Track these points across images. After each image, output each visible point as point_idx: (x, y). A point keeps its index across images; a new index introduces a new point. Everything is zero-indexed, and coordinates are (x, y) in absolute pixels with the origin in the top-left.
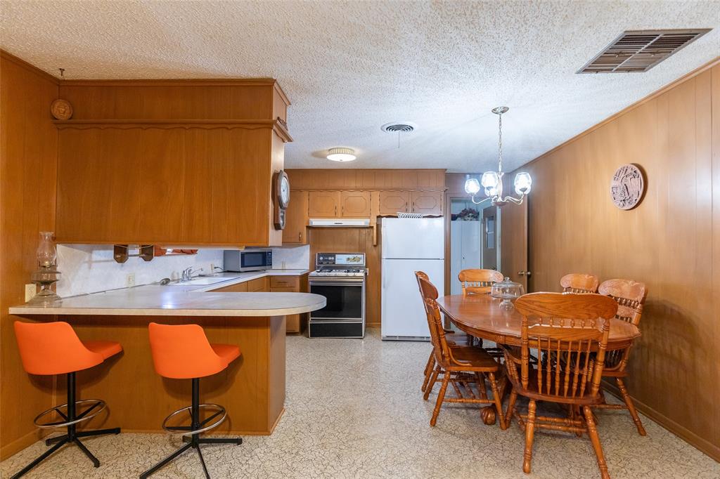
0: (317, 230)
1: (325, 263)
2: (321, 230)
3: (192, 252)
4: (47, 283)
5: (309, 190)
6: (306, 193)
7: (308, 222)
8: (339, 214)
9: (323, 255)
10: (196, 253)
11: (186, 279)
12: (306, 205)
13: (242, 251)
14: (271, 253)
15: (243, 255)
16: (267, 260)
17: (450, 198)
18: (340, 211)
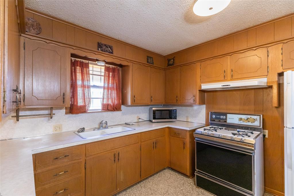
1: (216, 120)
5: (200, 61)
6: (198, 64)
7: (201, 86)
8: (229, 77)
9: (215, 113)
10: (121, 110)
11: (101, 128)
12: (198, 72)
13: (153, 109)
14: (176, 110)
15: (154, 112)
16: (171, 115)
18: (230, 73)
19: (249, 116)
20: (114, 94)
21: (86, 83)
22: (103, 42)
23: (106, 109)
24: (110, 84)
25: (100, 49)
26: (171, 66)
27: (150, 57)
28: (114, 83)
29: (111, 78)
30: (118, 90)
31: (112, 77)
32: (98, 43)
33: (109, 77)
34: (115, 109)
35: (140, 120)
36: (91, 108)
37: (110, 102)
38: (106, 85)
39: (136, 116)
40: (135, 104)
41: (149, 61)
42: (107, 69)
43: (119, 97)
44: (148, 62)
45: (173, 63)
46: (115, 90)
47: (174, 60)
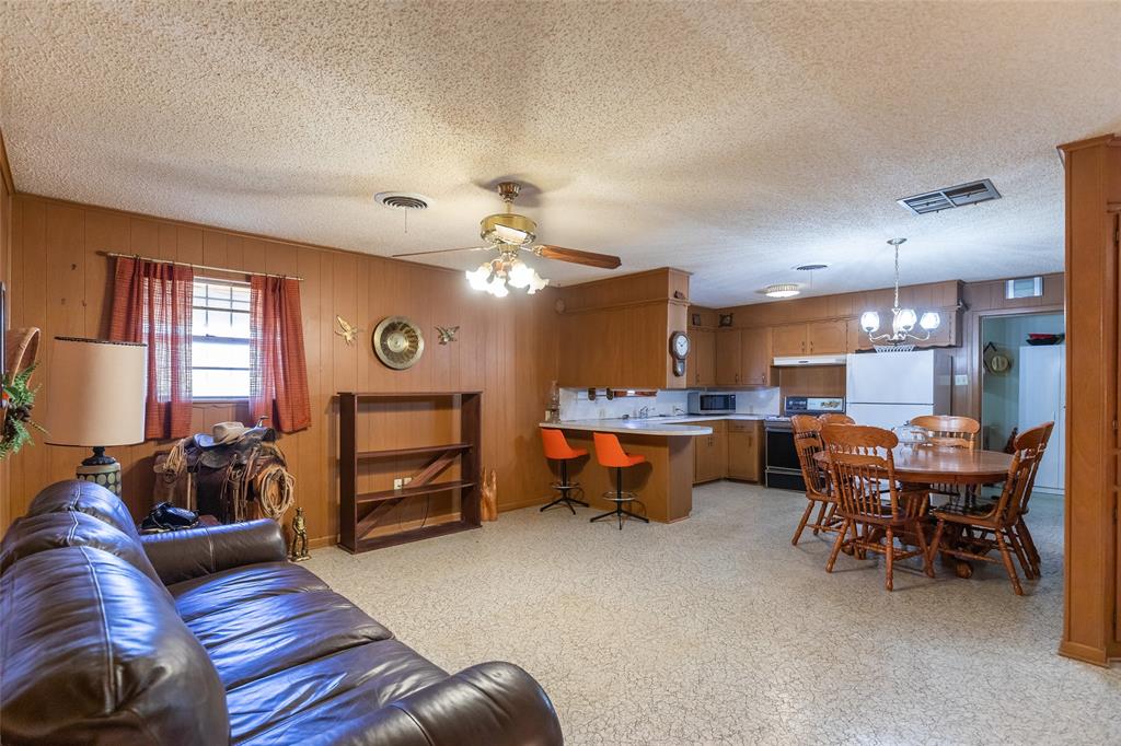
0: (789, 370)
1: (794, 408)
2: (793, 370)
3: (652, 394)
4: (554, 410)
5: (774, 326)
6: (769, 329)
7: (773, 361)
8: (809, 351)
9: (794, 398)
10: (656, 396)
12: (770, 342)
13: (701, 394)
14: (735, 396)
15: (702, 398)
16: (729, 404)
17: (980, 318)
18: (809, 346)
19: (832, 400)
26: (726, 328)
27: (697, 315)
39: (671, 405)
41: (696, 321)
44: (694, 324)
45: (731, 322)
47: (731, 317)
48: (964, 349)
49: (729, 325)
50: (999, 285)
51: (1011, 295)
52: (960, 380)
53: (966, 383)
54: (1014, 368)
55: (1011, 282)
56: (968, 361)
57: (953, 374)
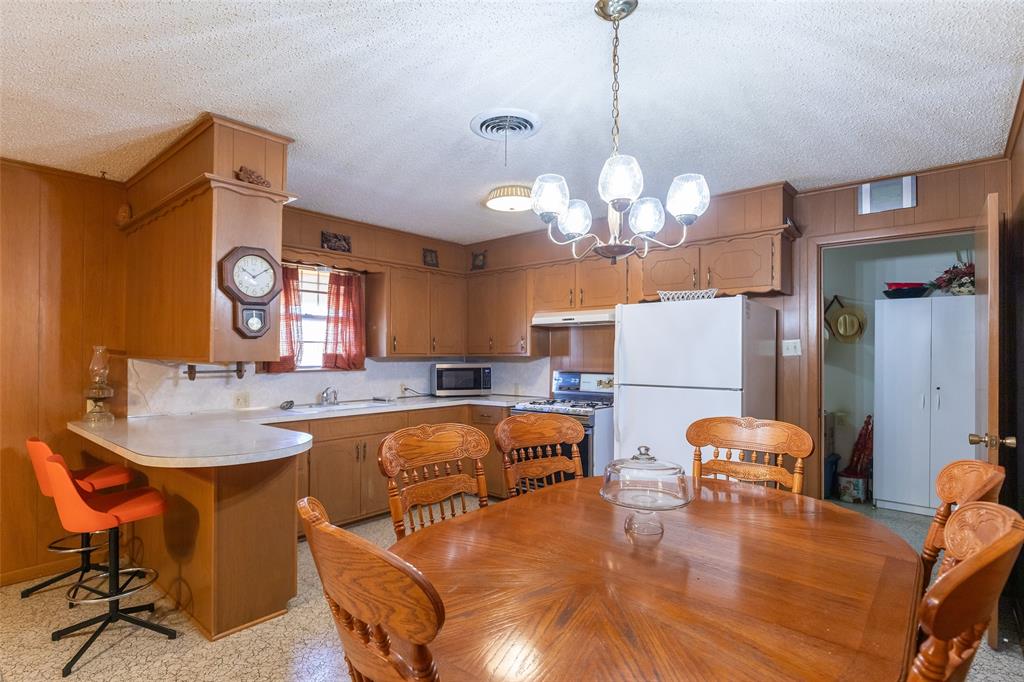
0: (560, 333)
2: (566, 333)
4: (97, 399)
7: (532, 318)
10: (364, 369)
11: (325, 403)
12: (530, 291)
13: (438, 366)
14: (489, 369)
15: (440, 372)
16: (479, 381)
17: (819, 247)
18: (579, 296)
20: (350, 333)
21: (294, 310)
22: (332, 230)
23: (333, 365)
24: (341, 311)
25: (326, 245)
26: (478, 271)
27: (432, 251)
28: (348, 311)
29: (342, 298)
30: (358, 324)
31: (344, 295)
32: (323, 233)
33: (338, 294)
34: (352, 366)
35: (407, 394)
36: (302, 364)
37: (340, 351)
38: (332, 314)
39: (399, 382)
40: (396, 355)
41: (429, 259)
42: (335, 280)
43: (361, 338)
44: (425, 263)
45: (484, 264)
46: (352, 323)
47: (484, 257)
48: (795, 299)
49: (481, 267)
50: (848, 192)
51: (866, 208)
52: (791, 348)
53: (800, 353)
54: (866, 333)
55: (866, 187)
56: (802, 319)
57: (778, 337)
